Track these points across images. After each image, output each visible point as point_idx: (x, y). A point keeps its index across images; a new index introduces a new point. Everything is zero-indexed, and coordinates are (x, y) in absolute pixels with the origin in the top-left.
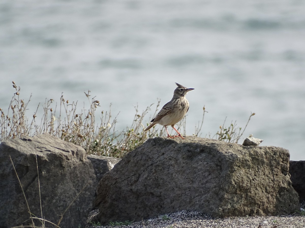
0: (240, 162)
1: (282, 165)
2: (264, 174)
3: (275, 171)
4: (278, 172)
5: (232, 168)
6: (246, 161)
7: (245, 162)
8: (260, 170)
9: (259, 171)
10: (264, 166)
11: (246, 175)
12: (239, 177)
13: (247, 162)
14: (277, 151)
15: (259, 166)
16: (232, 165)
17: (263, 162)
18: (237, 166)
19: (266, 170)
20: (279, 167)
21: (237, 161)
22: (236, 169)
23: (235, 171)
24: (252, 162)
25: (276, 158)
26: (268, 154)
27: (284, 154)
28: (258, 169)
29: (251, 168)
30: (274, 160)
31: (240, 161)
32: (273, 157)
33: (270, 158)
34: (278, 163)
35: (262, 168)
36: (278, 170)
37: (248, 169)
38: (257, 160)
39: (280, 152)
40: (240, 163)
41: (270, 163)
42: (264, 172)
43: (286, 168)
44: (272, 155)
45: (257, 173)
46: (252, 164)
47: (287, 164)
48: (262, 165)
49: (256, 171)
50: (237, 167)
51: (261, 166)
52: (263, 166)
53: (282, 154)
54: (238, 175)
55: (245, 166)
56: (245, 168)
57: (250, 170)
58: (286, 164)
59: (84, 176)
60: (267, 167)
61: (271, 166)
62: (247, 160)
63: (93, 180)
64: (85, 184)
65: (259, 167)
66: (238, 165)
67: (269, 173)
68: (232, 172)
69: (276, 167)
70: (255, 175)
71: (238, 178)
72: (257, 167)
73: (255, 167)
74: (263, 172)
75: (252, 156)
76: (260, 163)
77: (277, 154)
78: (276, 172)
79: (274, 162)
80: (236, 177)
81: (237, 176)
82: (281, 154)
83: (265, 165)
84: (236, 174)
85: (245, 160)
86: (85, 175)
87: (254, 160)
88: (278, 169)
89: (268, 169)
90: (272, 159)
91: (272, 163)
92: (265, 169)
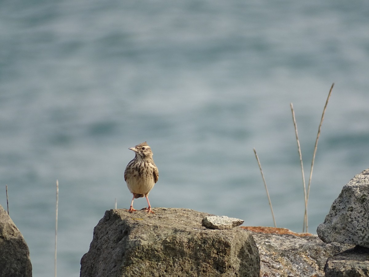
0: (144, 252)
1: (215, 257)
2: (182, 270)
3: (202, 266)
4: (206, 268)
5: (129, 259)
6: (153, 251)
7: (151, 252)
8: (177, 263)
9: (174, 265)
10: (185, 259)
11: (150, 270)
12: (136, 273)
13: (155, 251)
14: (210, 238)
15: (176, 258)
16: (129, 255)
17: (183, 254)
18: (136, 257)
19: (186, 264)
20: (210, 261)
21: (138, 250)
22: (134, 262)
23: (133, 263)
24: (165, 252)
25: (206, 248)
26: (193, 242)
27: (220, 242)
28: (174, 262)
29: (161, 260)
30: (203, 250)
31: (143, 250)
32: (200, 246)
33: (196, 248)
34: (209, 256)
35: (181, 262)
36: (208, 265)
37: (156, 261)
38: (173, 249)
39: (214, 240)
40: (143, 254)
41: (196, 254)
42: (182, 268)
43: (221, 263)
44: (200, 244)
45: (170, 267)
46: (164, 255)
47: (224, 257)
48: (182, 257)
49: (169, 265)
50: (137, 259)
51: (180, 259)
52: (182, 259)
53: (217, 243)
54: (135, 270)
55: (151, 258)
56: (152, 261)
57: (160, 264)
58: (222, 258)
59: (7, 258)
60: (189, 259)
61: (197, 259)
62: (155, 249)
63: (22, 263)
64: (6, 268)
65: (177, 260)
66: (139, 255)
67: (192, 268)
68: (127, 265)
69: (205, 261)
70: (166, 271)
71: (134, 273)
72: (173, 259)
73: (168, 259)
74: (181, 266)
75: (167, 243)
76: (178, 255)
77: (207, 243)
78: (204, 267)
79: (202, 253)
80: (131, 272)
81: (133, 272)
82: (214, 242)
83: (187, 258)
84: (133, 268)
85: (151, 250)
86: (9, 257)
87: (167, 250)
88: (209, 263)
89: (190, 263)
90: (198, 249)
91: (199, 255)
92: (185, 262)
